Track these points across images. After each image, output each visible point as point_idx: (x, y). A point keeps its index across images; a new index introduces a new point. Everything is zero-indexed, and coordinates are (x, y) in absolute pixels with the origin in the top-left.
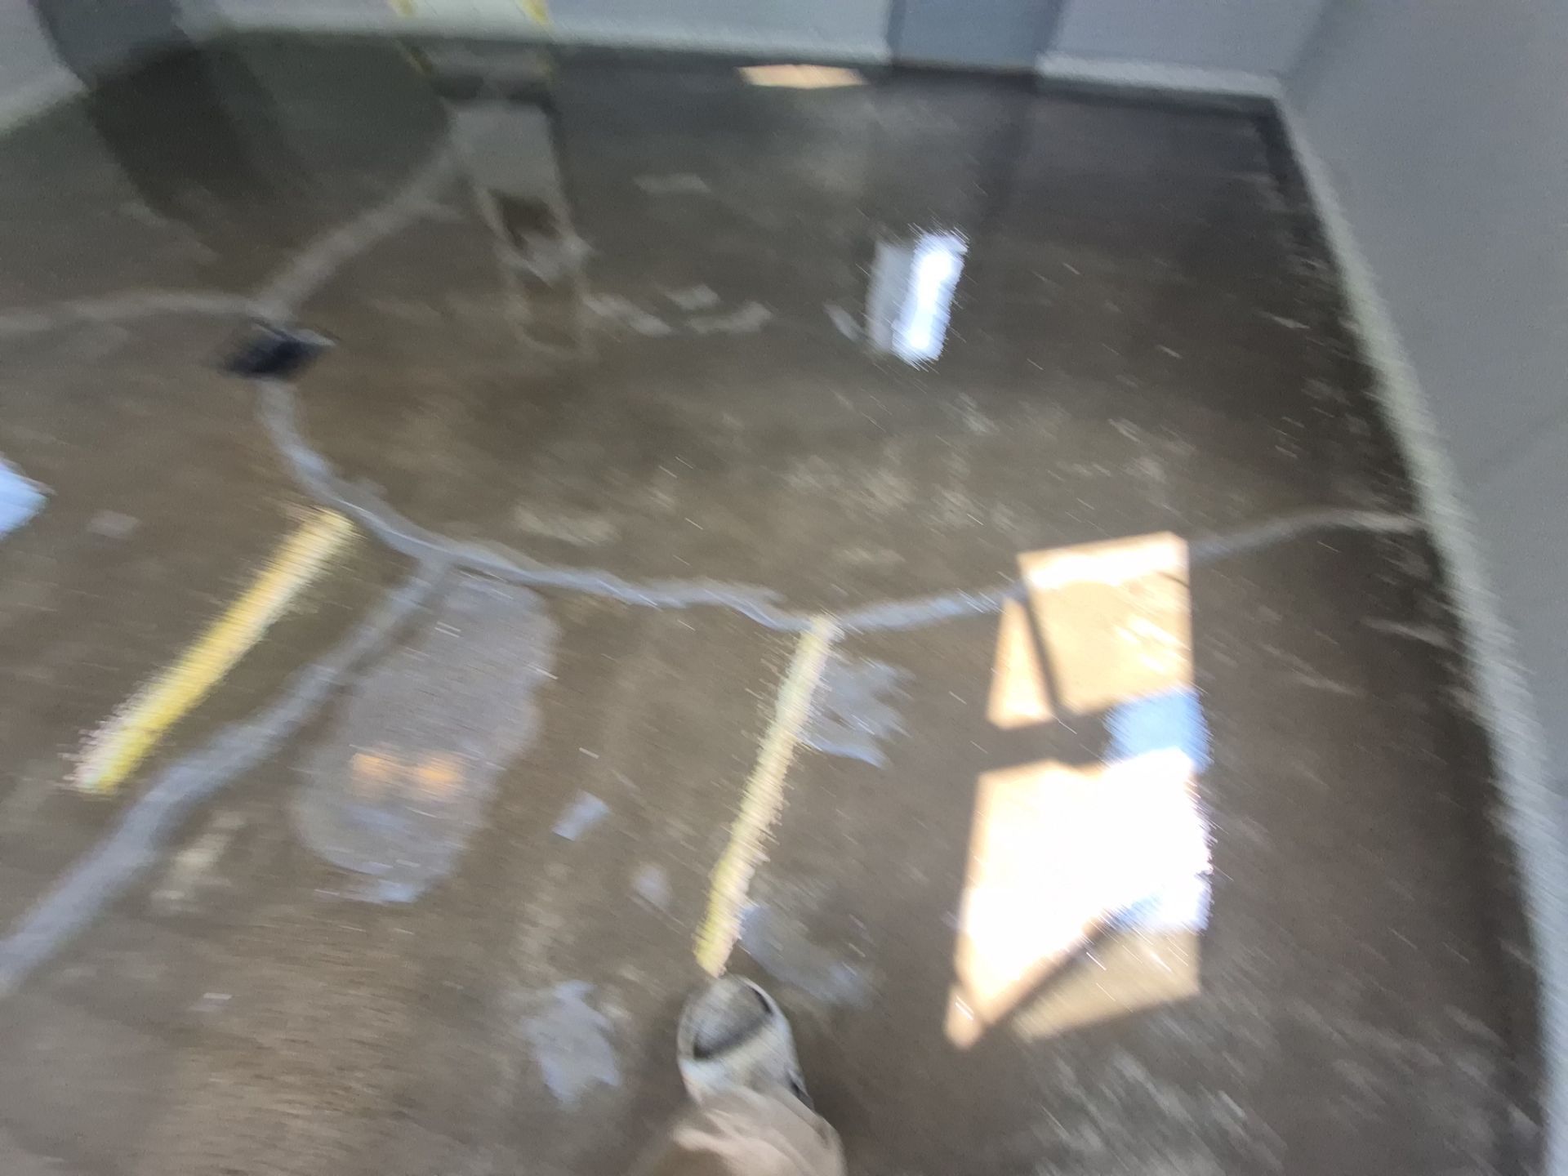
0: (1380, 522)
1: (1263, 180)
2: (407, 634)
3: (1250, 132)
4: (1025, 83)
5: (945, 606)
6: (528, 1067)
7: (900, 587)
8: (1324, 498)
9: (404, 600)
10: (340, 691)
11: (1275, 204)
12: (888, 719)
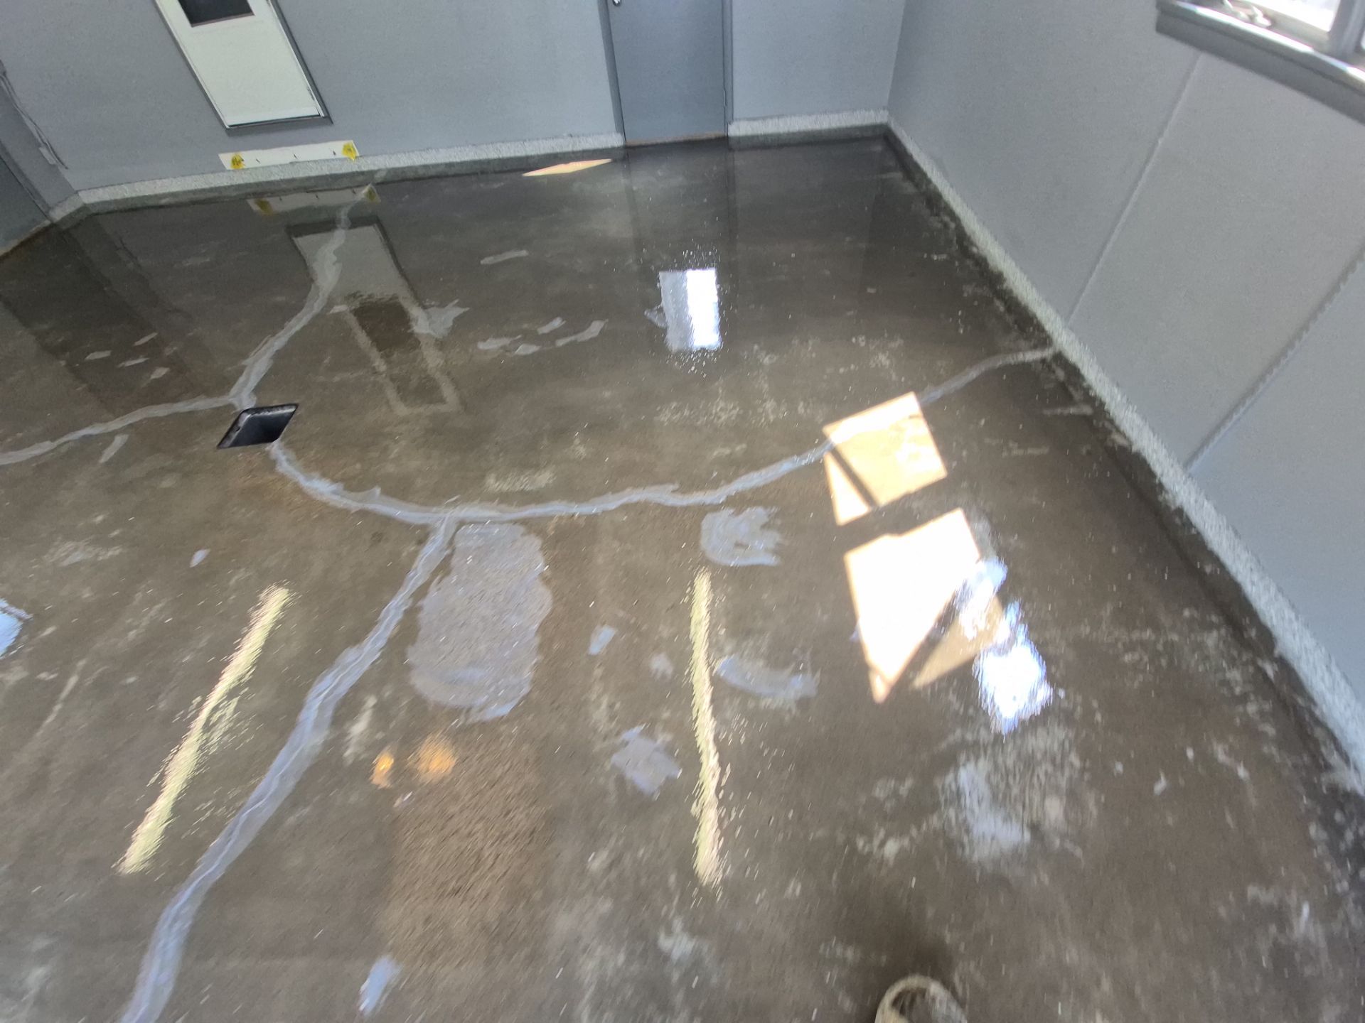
0: (1031, 356)
1: (897, 175)
2: (444, 568)
3: (878, 148)
4: (723, 143)
5: (786, 466)
6: (621, 781)
7: (752, 463)
8: (993, 352)
9: (431, 551)
10: (412, 613)
11: (909, 188)
12: (773, 538)
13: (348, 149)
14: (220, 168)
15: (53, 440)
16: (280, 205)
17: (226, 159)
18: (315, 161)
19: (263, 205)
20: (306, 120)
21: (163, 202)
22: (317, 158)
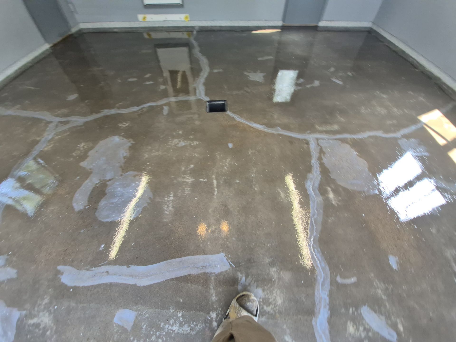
13: (186, 18)
14: (137, 20)
15: (138, 106)
16: (154, 35)
17: (140, 17)
18: (172, 21)
19: (149, 35)
20: (175, 5)
21: (115, 30)
22: (173, 20)
